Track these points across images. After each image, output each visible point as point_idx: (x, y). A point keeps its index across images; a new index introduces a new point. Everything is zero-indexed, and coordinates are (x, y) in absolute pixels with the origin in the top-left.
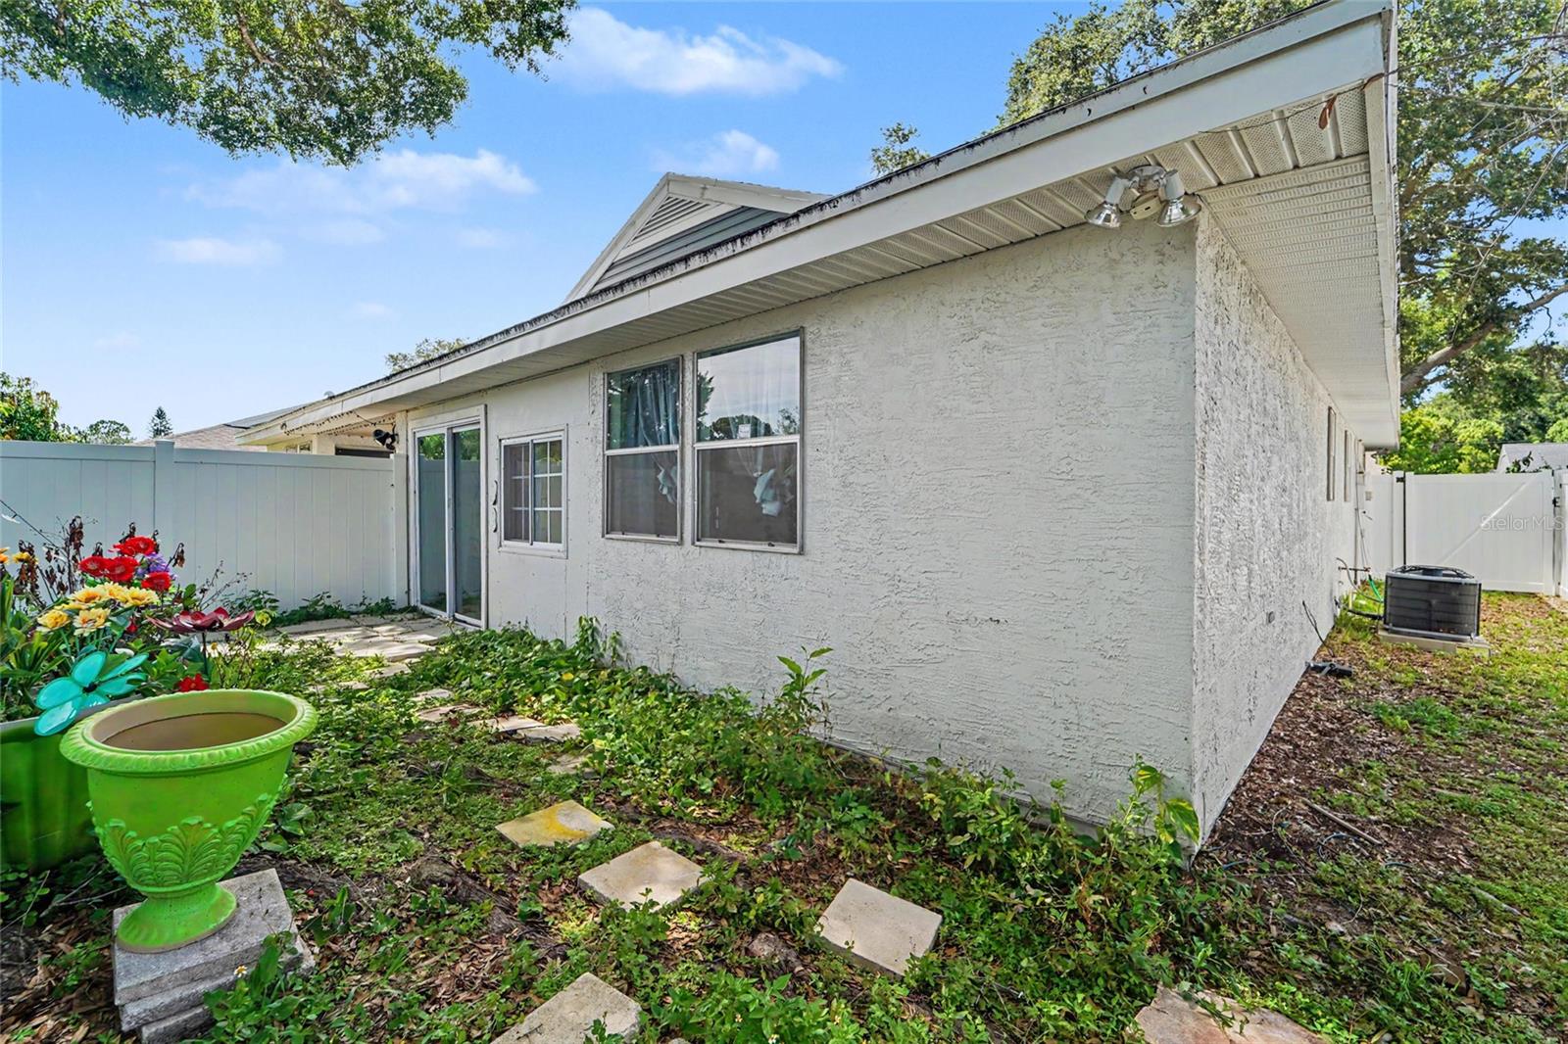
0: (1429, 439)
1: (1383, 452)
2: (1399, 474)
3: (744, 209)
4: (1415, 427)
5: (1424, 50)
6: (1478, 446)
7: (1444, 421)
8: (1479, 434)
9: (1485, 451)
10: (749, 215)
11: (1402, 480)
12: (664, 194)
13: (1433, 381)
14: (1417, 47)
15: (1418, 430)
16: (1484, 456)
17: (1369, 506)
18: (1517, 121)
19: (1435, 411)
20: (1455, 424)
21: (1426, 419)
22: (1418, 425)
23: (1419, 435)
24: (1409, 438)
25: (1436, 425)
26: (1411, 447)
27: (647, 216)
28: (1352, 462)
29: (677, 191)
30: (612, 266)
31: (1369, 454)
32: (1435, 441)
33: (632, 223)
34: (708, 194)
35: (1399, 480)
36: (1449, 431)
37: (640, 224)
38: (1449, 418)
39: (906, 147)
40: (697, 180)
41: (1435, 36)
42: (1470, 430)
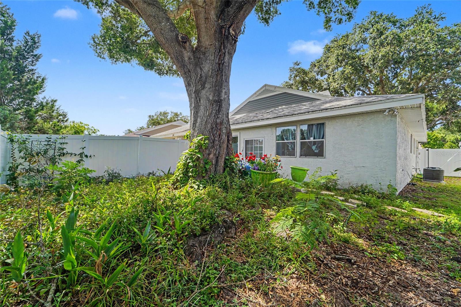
0: (437, 140)
1: (423, 144)
2: (427, 149)
3: (285, 93)
4: (433, 136)
5: (433, 48)
6: (452, 142)
7: (442, 135)
8: (452, 138)
9: (455, 143)
10: (286, 94)
11: (428, 150)
12: (264, 88)
13: (438, 124)
14: (432, 47)
15: (434, 137)
16: (454, 145)
17: (419, 156)
18: (457, 63)
19: (439, 132)
20: (445, 136)
21: (436, 134)
22: (434, 136)
23: (434, 139)
24: (431, 140)
25: (440, 136)
26: (432, 142)
27: (260, 92)
28: (415, 146)
29: (267, 88)
30: (249, 102)
31: (419, 144)
32: (439, 141)
33: (255, 93)
34: (276, 89)
35: (427, 150)
36: (444, 138)
37: (257, 94)
38: (444, 134)
39: (298, 67)
40: (274, 86)
41: (436, 45)
42: (450, 137)
